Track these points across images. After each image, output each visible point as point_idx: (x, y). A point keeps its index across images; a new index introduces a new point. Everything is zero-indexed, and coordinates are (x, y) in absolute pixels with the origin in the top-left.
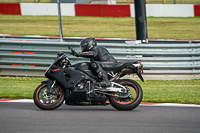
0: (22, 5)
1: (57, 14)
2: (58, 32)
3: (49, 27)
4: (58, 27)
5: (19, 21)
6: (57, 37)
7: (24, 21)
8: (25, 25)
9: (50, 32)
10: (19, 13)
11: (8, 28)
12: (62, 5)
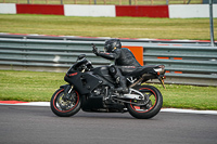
0: (170, 7)
1: (208, 16)
2: (209, 36)
3: (199, 30)
4: (209, 30)
5: (166, 25)
6: (208, 41)
7: (171, 25)
8: (173, 29)
9: (199, 36)
10: (167, 16)
11: (155, 32)
12: (214, 5)
